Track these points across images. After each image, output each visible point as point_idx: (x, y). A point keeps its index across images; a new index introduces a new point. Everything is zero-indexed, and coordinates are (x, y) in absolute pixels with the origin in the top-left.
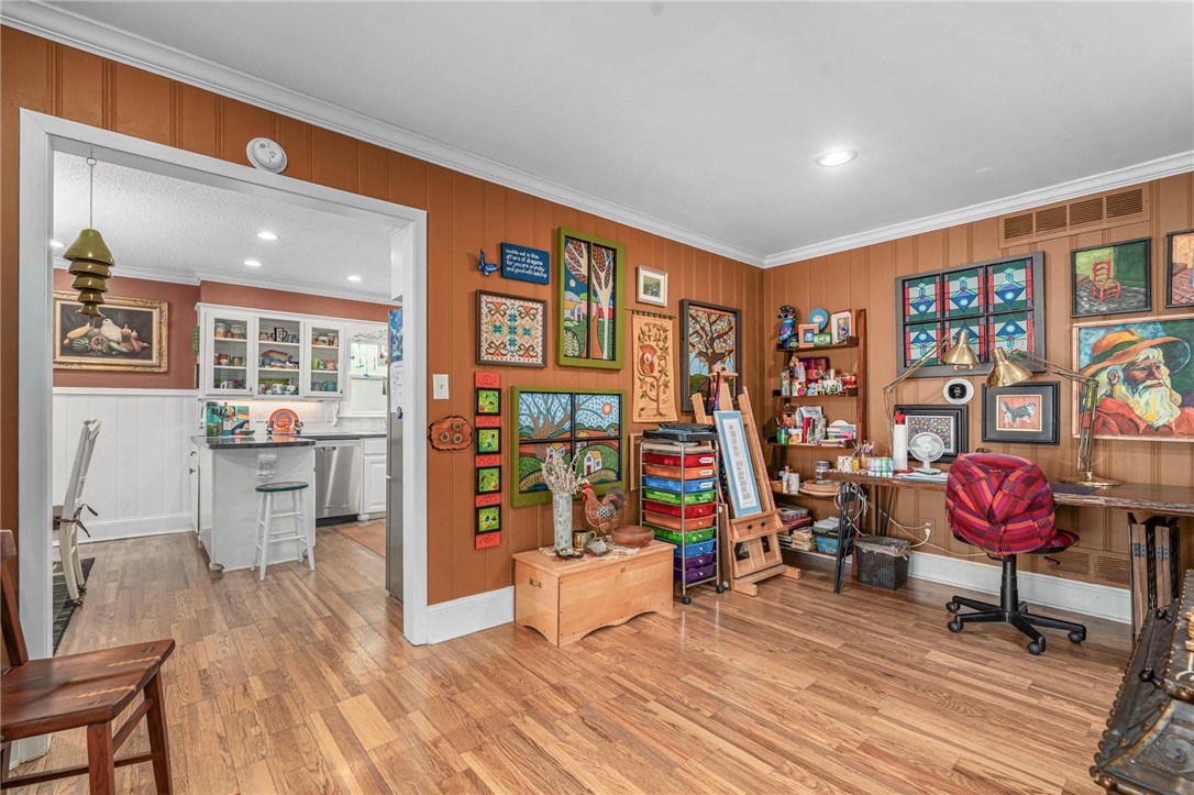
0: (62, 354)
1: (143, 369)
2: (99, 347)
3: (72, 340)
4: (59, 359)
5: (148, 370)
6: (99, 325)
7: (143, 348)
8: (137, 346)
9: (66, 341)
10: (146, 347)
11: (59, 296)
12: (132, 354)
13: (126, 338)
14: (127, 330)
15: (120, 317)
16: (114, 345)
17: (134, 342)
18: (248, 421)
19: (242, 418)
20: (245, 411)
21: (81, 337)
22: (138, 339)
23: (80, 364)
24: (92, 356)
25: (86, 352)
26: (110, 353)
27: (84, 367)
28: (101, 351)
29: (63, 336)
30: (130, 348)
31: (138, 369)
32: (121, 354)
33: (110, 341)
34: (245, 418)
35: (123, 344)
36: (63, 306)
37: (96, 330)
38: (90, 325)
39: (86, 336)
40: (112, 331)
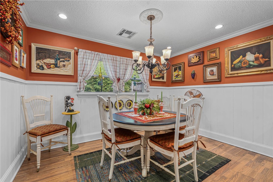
0: (231, 71)
1: (266, 72)
2: (245, 65)
3: (235, 65)
4: (230, 73)
5: (268, 72)
6: (244, 56)
7: (266, 61)
8: (262, 61)
9: (233, 66)
10: (268, 61)
11: (229, 49)
12: (260, 66)
13: (257, 59)
14: (257, 55)
15: (254, 50)
16: (251, 63)
17: (261, 60)
21: (238, 63)
22: (263, 57)
23: (237, 73)
24: (242, 70)
25: (240, 68)
26: (250, 67)
27: (239, 75)
28: (246, 67)
29: (232, 64)
30: (259, 63)
31: (263, 72)
32: (255, 67)
33: (249, 61)
35: (255, 62)
36: (231, 52)
37: (243, 58)
38: (241, 57)
39: (240, 62)
40: (250, 57)
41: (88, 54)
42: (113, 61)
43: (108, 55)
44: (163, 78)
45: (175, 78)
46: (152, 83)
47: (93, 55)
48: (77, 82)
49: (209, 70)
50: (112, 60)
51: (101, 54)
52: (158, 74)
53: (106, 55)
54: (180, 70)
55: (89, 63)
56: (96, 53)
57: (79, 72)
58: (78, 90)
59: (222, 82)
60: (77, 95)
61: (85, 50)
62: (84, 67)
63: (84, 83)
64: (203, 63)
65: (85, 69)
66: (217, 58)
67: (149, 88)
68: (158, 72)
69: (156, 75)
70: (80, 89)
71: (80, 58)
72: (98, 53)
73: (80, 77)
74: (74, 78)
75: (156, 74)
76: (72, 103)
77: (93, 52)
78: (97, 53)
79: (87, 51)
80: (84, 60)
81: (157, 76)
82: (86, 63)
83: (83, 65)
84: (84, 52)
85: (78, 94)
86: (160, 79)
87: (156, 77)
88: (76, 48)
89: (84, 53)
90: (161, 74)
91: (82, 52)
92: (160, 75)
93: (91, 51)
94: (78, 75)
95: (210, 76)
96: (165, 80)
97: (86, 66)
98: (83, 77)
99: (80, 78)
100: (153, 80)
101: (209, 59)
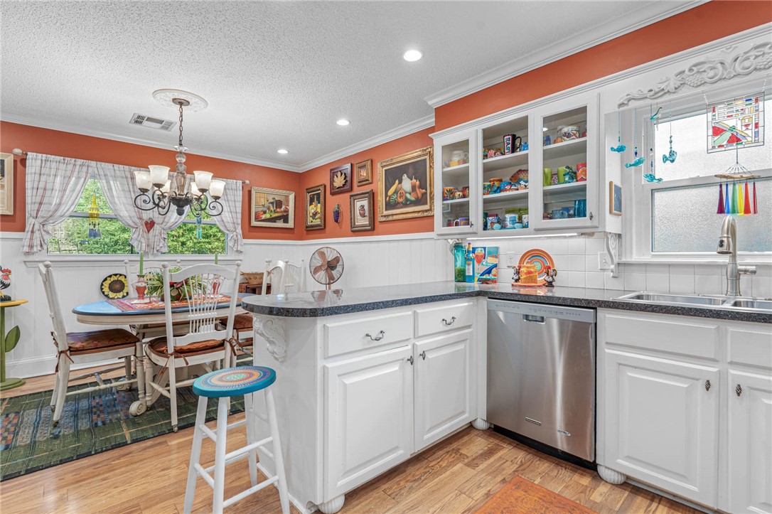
0: (386, 209)
2: (401, 200)
3: (390, 197)
4: (386, 213)
5: (423, 214)
6: (400, 181)
7: (422, 195)
8: (419, 192)
9: (387, 199)
10: (424, 193)
11: (383, 164)
12: (417, 202)
13: (414, 188)
14: (414, 181)
15: (411, 170)
16: (408, 196)
18: (496, 266)
19: (490, 261)
20: (495, 253)
21: (393, 194)
22: (420, 187)
23: (393, 215)
24: (398, 208)
25: (396, 205)
26: (407, 203)
27: (395, 217)
28: (402, 203)
29: (386, 195)
30: (416, 196)
32: (412, 203)
33: (406, 193)
34: (494, 261)
35: (412, 194)
36: (386, 170)
37: (400, 186)
38: (397, 182)
39: (396, 192)
40: (407, 184)
41: (54, 165)
42: (130, 180)
43: (116, 166)
44: (286, 219)
45: (311, 219)
46: (251, 231)
47: (70, 167)
48: (23, 229)
49: (358, 204)
50: (126, 178)
51: (93, 163)
52: (272, 209)
53: (110, 166)
54: (319, 203)
55: (57, 186)
56: (80, 161)
57: (29, 206)
58: (26, 249)
59: (375, 231)
60: (25, 262)
61: (44, 155)
62: (43, 196)
63: (43, 233)
64: (351, 189)
65: (45, 201)
66: (368, 180)
67: (239, 243)
68: (271, 205)
69: (265, 212)
70: (31, 247)
71: (31, 173)
72: (85, 161)
73: (31, 219)
74: (15, 221)
75: (265, 209)
76: (6, 282)
77: (69, 159)
78: (82, 161)
79: (52, 157)
80: (43, 178)
81: (268, 216)
82: (49, 186)
83: (40, 192)
84: (44, 159)
85: (25, 260)
86: (275, 222)
87: (264, 217)
88: (18, 151)
89: (44, 162)
90: (278, 210)
91: (35, 161)
92: (278, 212)
93: (62, 158)
94: (27, 215)
95: (360, 217)
96: (291, 224)
97: (48, 193)
98: (41, 220)
99: (30, 222)
100: (254, 223)
101: (359, 182)
